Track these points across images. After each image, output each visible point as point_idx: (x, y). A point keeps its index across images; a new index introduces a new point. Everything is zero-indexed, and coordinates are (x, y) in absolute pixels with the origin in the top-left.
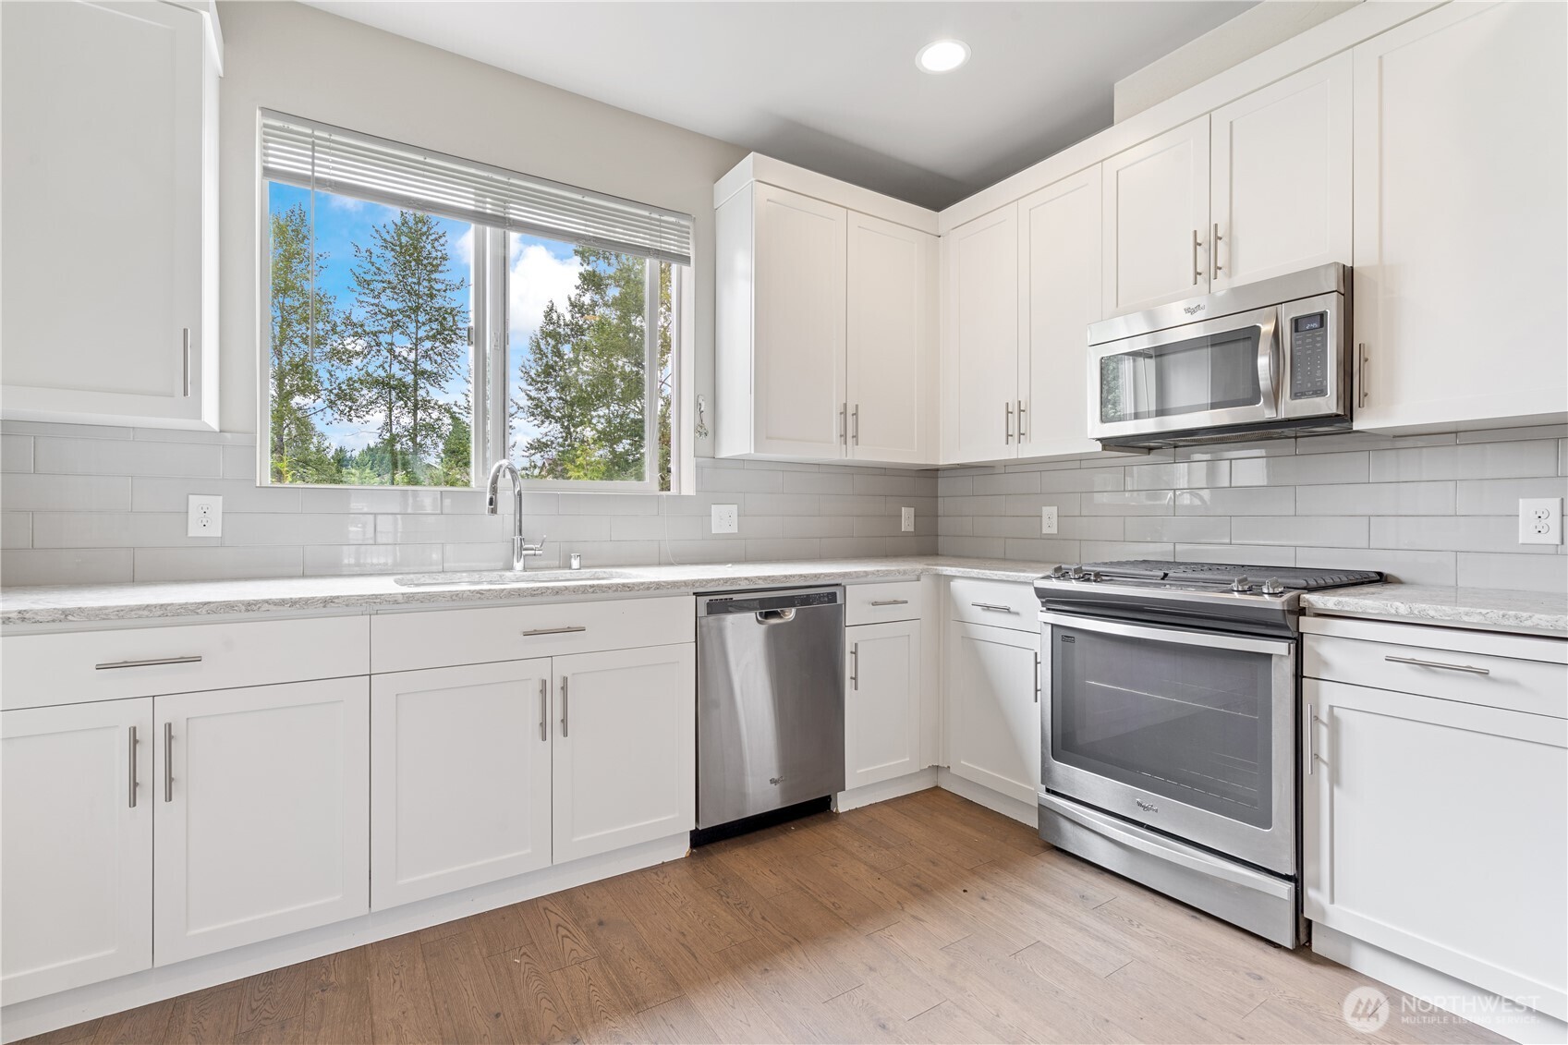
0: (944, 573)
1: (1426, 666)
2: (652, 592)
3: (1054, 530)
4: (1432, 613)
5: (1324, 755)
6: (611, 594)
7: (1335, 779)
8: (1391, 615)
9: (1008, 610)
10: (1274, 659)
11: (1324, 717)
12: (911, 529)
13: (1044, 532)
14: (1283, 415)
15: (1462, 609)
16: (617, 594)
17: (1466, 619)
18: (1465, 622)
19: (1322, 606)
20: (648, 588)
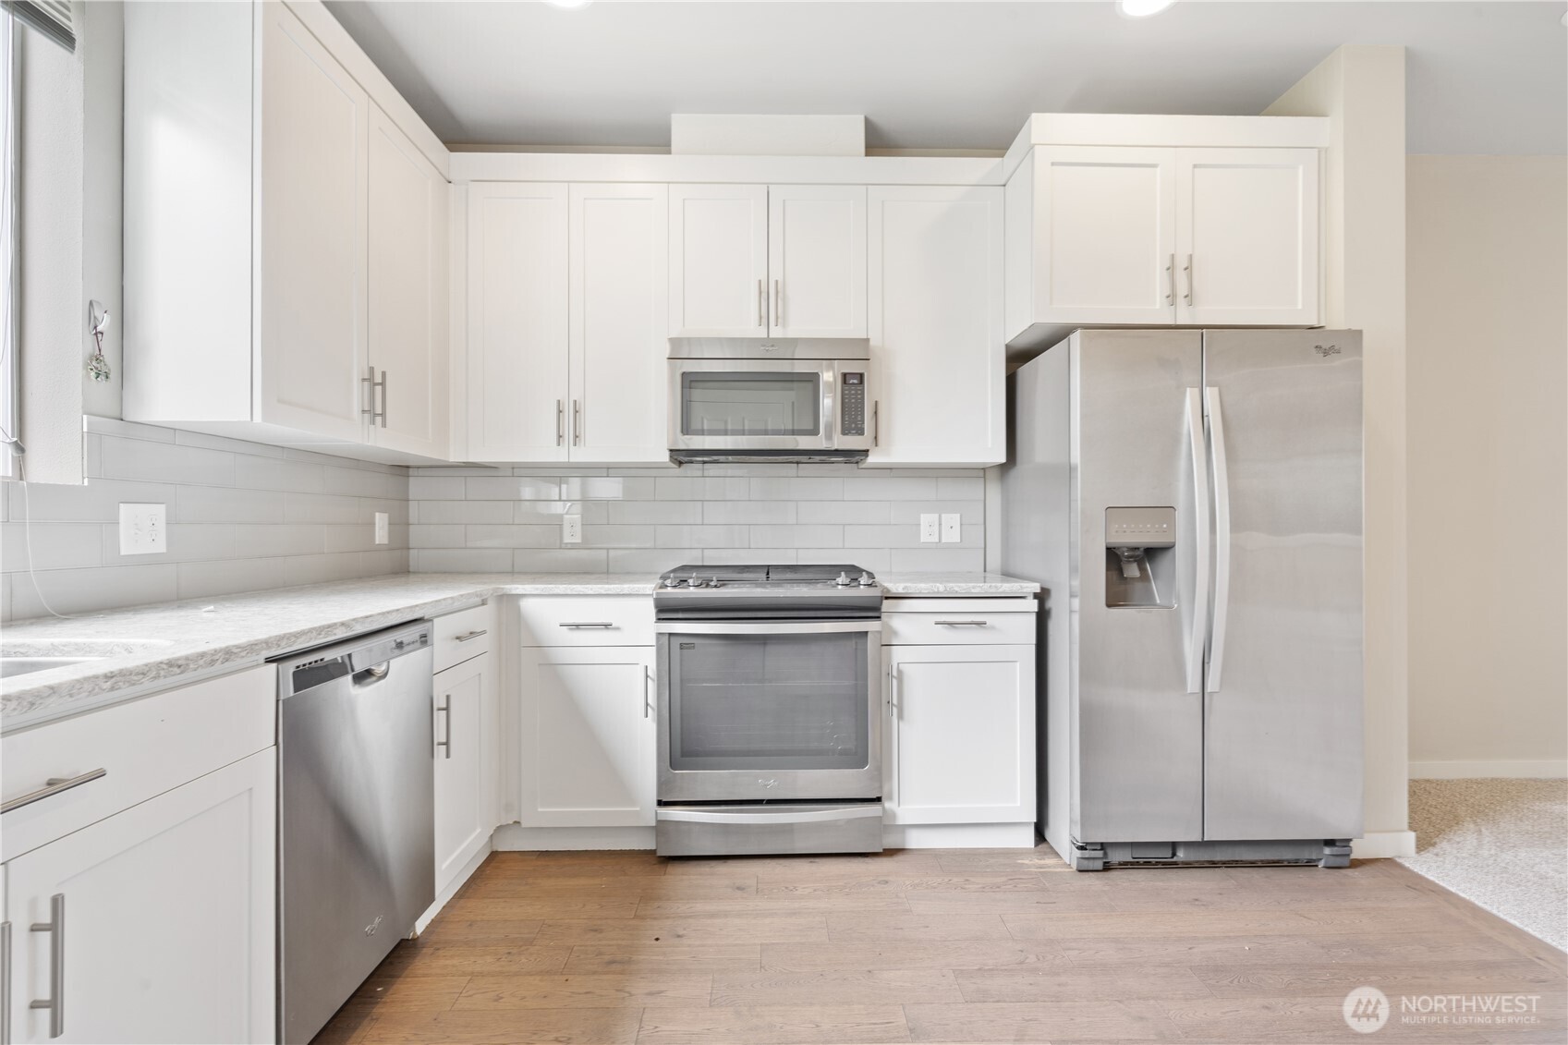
0: (514, 592)
1: (950, 624)
2: (218, 668)
3: (578, 540)
4: (956, 589)
5: (895, 702)
6: (147, 685)
7: (900, 717)
8: (934, 593)
9: (607, 626)
10: (869, 635)
11: (895, 673)
12: (385, 541)
13: (566, 541)
14: (836, 447)
15: (971, 585)
16: (161, 683)
17: (973, 591)
18: (972, 593)
19: (894, 591)
20: (212, 662)
